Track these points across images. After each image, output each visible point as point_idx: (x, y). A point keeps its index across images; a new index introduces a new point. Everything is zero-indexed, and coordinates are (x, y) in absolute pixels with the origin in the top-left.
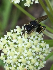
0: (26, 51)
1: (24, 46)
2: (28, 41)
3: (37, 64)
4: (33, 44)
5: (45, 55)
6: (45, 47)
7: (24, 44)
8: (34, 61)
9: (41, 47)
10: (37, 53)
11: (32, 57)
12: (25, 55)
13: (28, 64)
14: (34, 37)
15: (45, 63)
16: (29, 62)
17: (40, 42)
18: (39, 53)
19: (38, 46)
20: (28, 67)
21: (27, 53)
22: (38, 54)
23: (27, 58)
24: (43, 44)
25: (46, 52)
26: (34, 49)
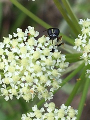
0: (32, 65)
2: (35, 50)
3: (49, 83)
4: (43, 54)
5: (60, 70)
6: (60, 59)
7: (29, 54)
8: (44, 78)
10: (49, 68)
11: (42, 73)
12: (31, 70)
14: (43, 44)
15: (61, 82)
16: (36, 81)
17: (53, 51)
18: (52, 68)
19: (50, 57)
20: (35, 89)
21: (33, 67)
22: (50, 70)
23: (34, 75)
24: (57, 54)
25: (62, 65)
26: (44, 61)
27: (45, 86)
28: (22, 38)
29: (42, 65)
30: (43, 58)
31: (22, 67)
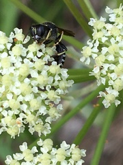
0: (18, 84)
1: (13, 72)
2: (23, 62)
3: (43, 111)
4: (34, 68)
5: (59, 91)
6: (60, 75)
7: (14, 68)
8: (35, 104)
9: (50, 74)
10: (43, 88)
11: (32, 96)
12: (17, 92)
13: (23, 112)
14: (35, 54)
15: (61, 109)
16: (24, 107)
17: (49, 64)
18: (47, 88)
19: (44, 73)
20: (23, 119)
21: (20, 87)
22: (45, 90)
23: (21, 98)
24: (55, 67)
25: (63, 84)
26: (35, 79)
27: (37, 115)
28: (5, 45)
29: (33, 84)
30: (34, 74)
31: (3, 87)
